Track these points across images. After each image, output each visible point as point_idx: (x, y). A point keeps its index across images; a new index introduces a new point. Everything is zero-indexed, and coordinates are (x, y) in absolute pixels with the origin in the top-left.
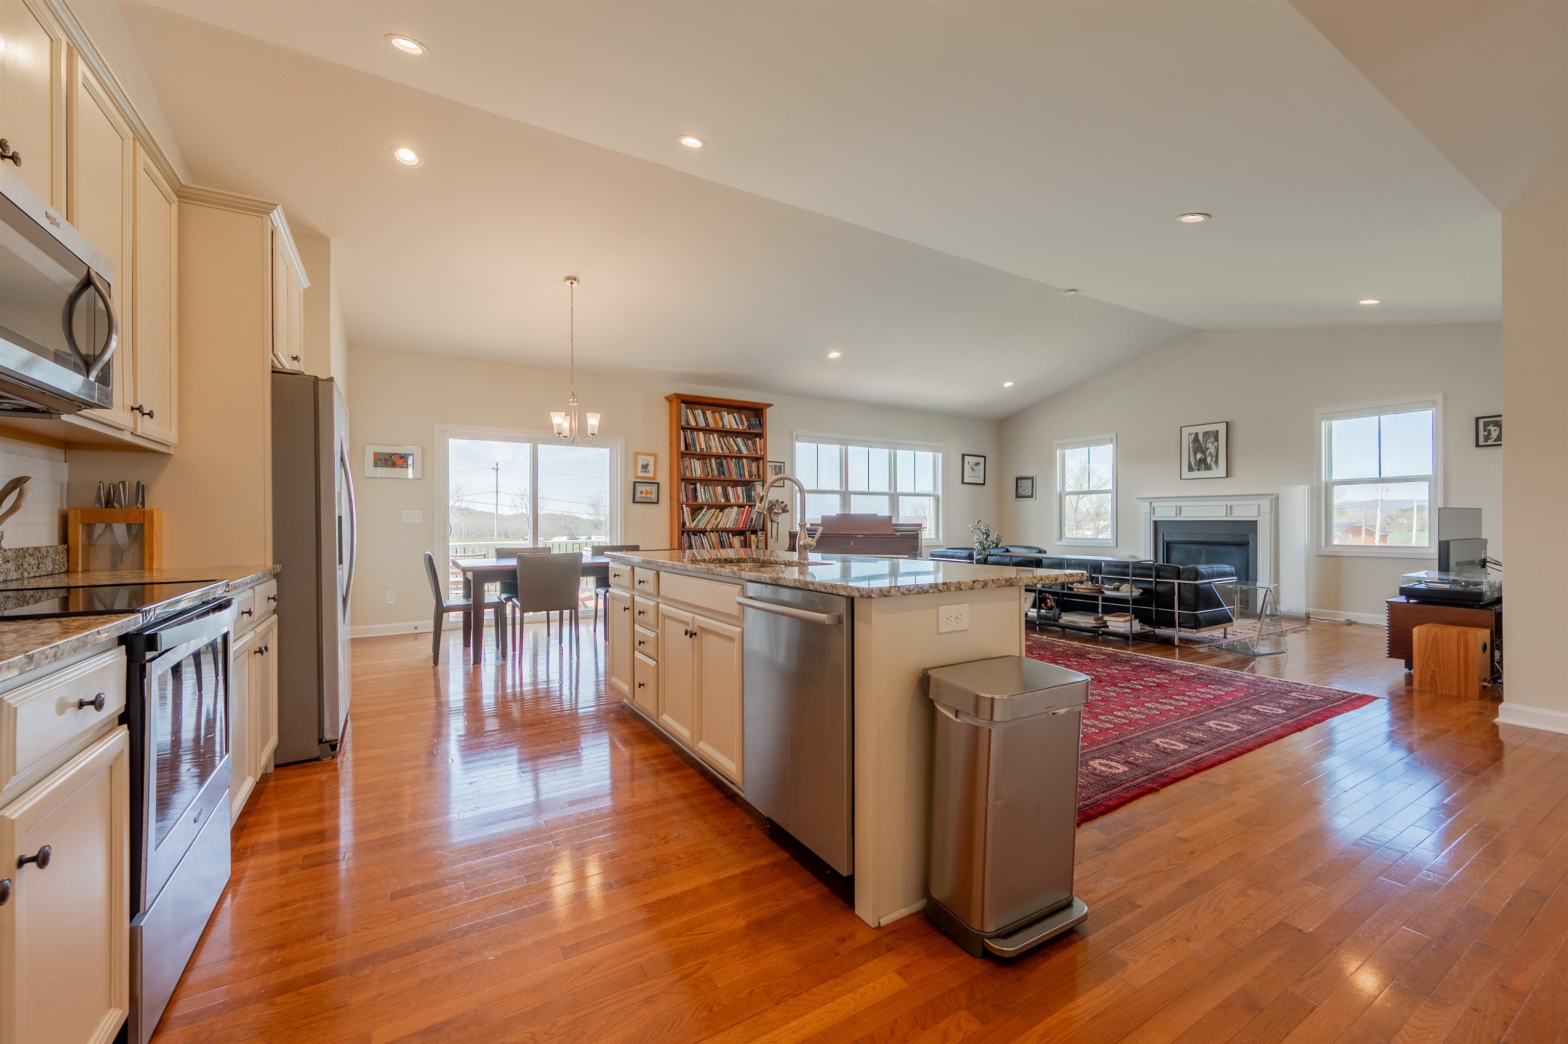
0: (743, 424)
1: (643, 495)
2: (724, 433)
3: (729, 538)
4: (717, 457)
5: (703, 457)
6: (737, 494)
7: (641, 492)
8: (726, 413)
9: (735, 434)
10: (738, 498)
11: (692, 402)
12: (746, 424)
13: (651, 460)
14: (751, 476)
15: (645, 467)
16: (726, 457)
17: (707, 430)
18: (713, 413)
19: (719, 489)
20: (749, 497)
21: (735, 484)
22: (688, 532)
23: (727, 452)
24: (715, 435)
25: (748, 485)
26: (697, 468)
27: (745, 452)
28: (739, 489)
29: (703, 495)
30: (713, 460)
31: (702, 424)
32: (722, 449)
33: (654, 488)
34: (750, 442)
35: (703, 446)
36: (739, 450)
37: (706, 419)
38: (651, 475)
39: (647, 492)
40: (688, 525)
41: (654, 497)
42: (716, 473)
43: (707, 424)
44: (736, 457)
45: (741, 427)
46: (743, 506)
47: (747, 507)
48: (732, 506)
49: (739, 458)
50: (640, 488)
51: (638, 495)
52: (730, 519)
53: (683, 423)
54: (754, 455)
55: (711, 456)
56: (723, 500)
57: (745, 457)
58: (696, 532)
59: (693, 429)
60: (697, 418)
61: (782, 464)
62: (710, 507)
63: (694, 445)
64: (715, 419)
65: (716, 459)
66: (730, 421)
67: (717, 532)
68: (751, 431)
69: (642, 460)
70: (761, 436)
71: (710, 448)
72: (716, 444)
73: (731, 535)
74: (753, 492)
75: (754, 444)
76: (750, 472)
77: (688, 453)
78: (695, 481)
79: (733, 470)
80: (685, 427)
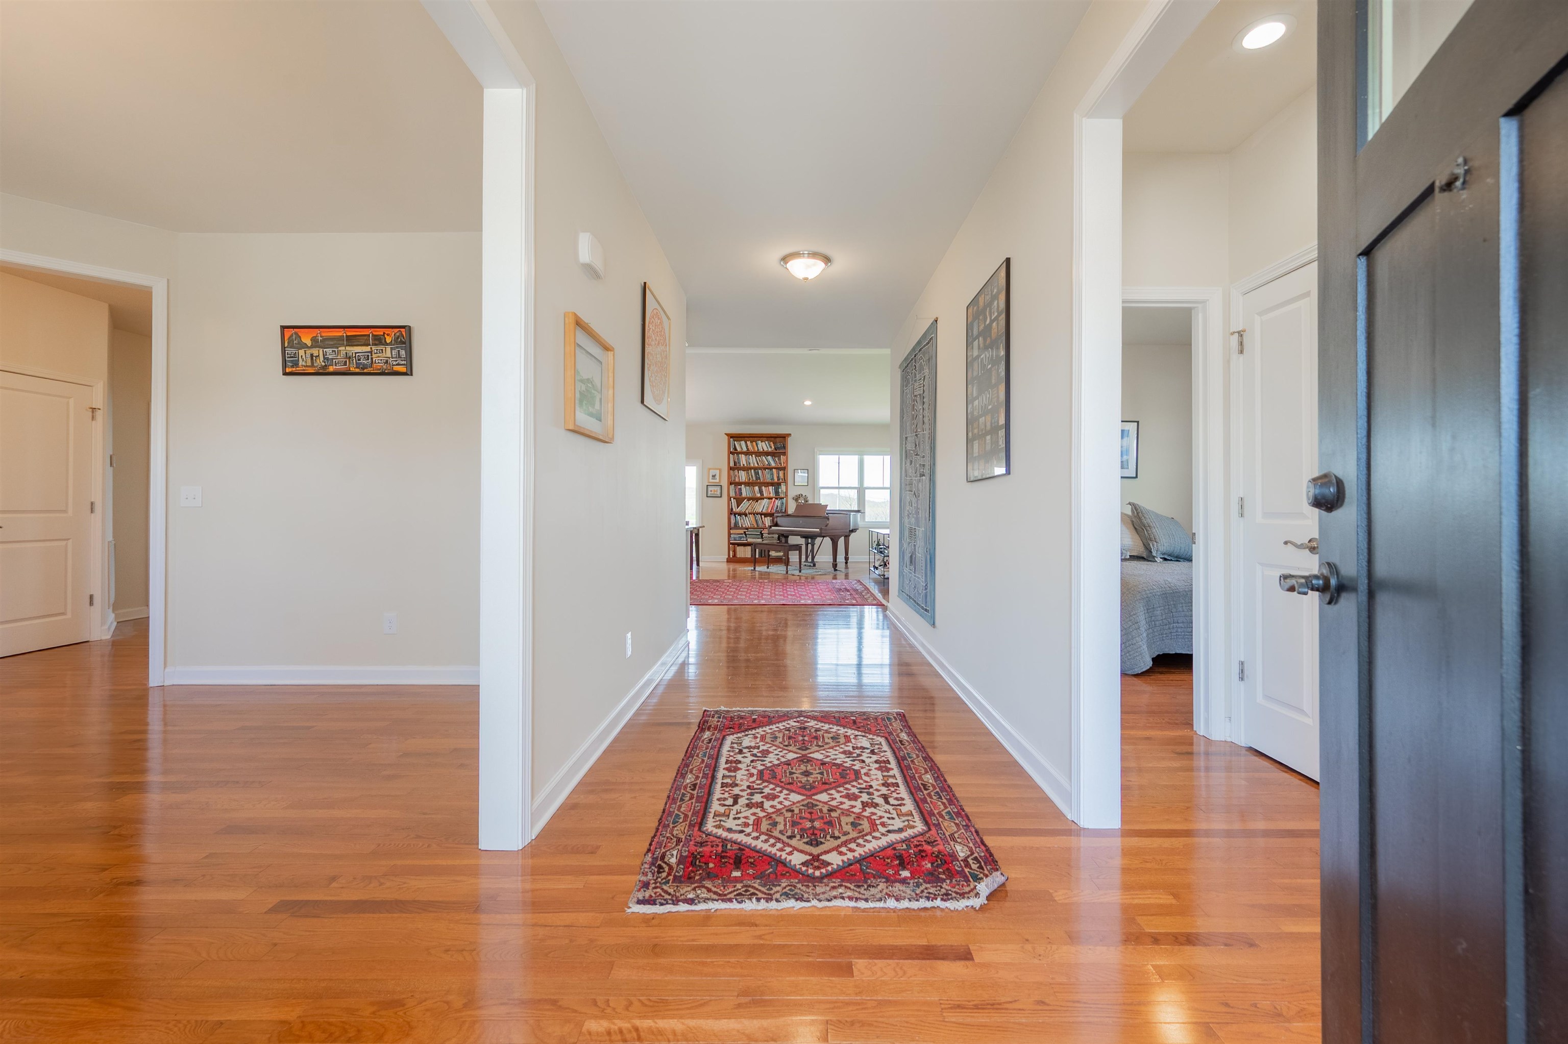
0: (771, 447)
1: (712, 493)
2: (759, 454)
3: (762, 518)
4: (755, 469)
5: (747, 469)
6: (769, 491)
7: (711, 491)
8: (760, 442)
9: (767, 454)
10: (770, 493)
11: (737, 437)
12: (773, 447)
13: (717, 472)
14: (779, 479)
15: (714, 476)
16: (760, 468)
17: (747, 453)
18: (751, 442)
19: (757, 488)
20: (777, 493)
21: (767, 484)
22: (735, 515)
23: (761, 465)
24: (753, 456)
25: (777, 485)
26: (743, 476)
27: (773, 464)
28: (770, 488)
29: (745, 491)
30: (753, 471)
31: (745, 449)
32: (758, 464)
33: (718, 488)
34: (777, 459)
35: (745, 463)
36: (769, 464)
37: (747, 446)
38: (717, 481)
39: (714, 491)
40: (734, 510)
41: (718, 493)
42: (754, 478)
43: (748, 449)
44: (768, 468)
45: (770, 450)
46: (772, 499)
47: (774, 499)
48: (763, 499)
49: (771, 469)
50: (710, 488)
51: (709, 493)
52: (762, 506)
53: (731, 450)
54: (779, 466)
55: (751, 468)
56: (759, 495)
57: (775, 468)
58: (740, 514)
59: (738, 453)
60: (742, 446)
62: (749, 499)
63: (739, 463)
64: (753, 446)
65: (754, 470)
66: (763, 446)
67: (754, 514)
68: (778, 451)
69: (712, 472)
70: (784, 454)
71: (749, 463)
72: (753, 461)
73: (763, 516)
74: (780, 490)
75: (780, 459)
76: (778, 478)
77: (735, 468)
78: (740, 484)
79: (766, 476)
80: (734, 452)
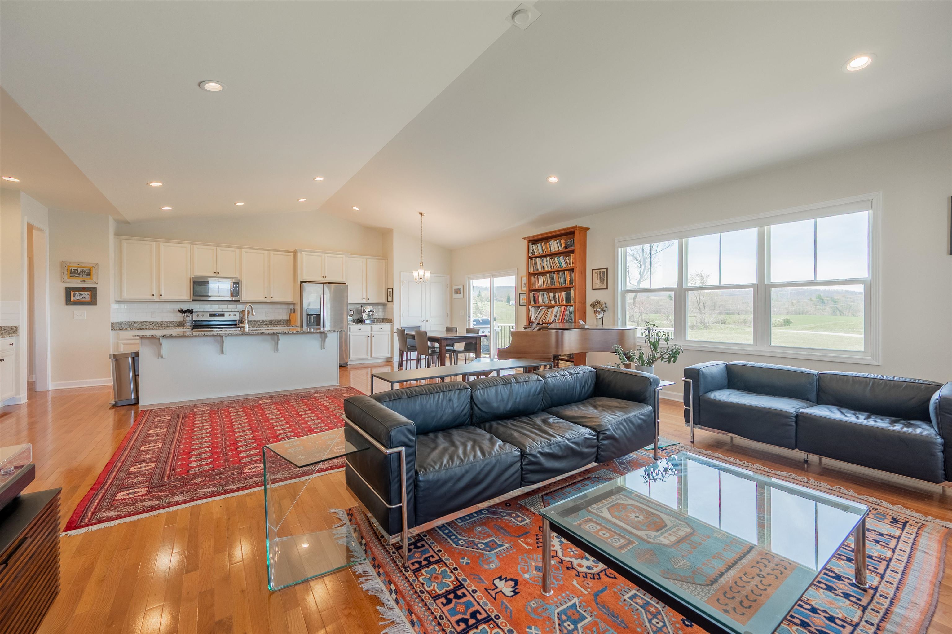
2: (552, 255)
4: (550, 273)
5: (543, 274)
6: (561, 298)
7: (522, 299)
8: (553, 241)
9: (560, 254)
10: (563, 300)
11: (534, 241)
12: (563, 245)
14: (572, 283)
15: (525, 284)
16: (554, 272)
17: (543, 256)
18: (545, 243)
19: (551, 295)
20: (568, 299)
21: (560, 290)
23: (554, 268)
24: (547, 258)
25: (568, 289)
26: (541, 282)
27: (565, 266)
28: (562, 294)
29: (541, 299)
30: (548, 275)
31: (541, 252)
32: (552, 267)
34: (567, 258)
35: (541, 268)
36: (561, 265)
37: (543, 249)
39: (524, 299)
42: (549, 283)
43: (544, 252)
44: (560, 271)
45: (561, 249)
47: (564, 307)
48: (556, 307)
49: (563, 271)
50: (522, 297)
51: (521, 301)
52: (552, 315)
53: (530, 255)
54: (570, 267)
55: (546, 273)
56: (553, 303)
57: (567, 270)
59: (535, 258)
60: (538, 249)
61: (605, 270)
62: (544, 307)
63: (537, 268)
64: (547, 248)
66: (554, 246)
68: (568, 250)
69: (524, 280)
70: (573, 252)
71: (544, 267)
72: (548, 264)
74: (571, 296)
75: (570, 259)
76: (572, 281)
77: (533, 273)
78: (538, 291)
79: (559, 280)
80: (531, 257)
